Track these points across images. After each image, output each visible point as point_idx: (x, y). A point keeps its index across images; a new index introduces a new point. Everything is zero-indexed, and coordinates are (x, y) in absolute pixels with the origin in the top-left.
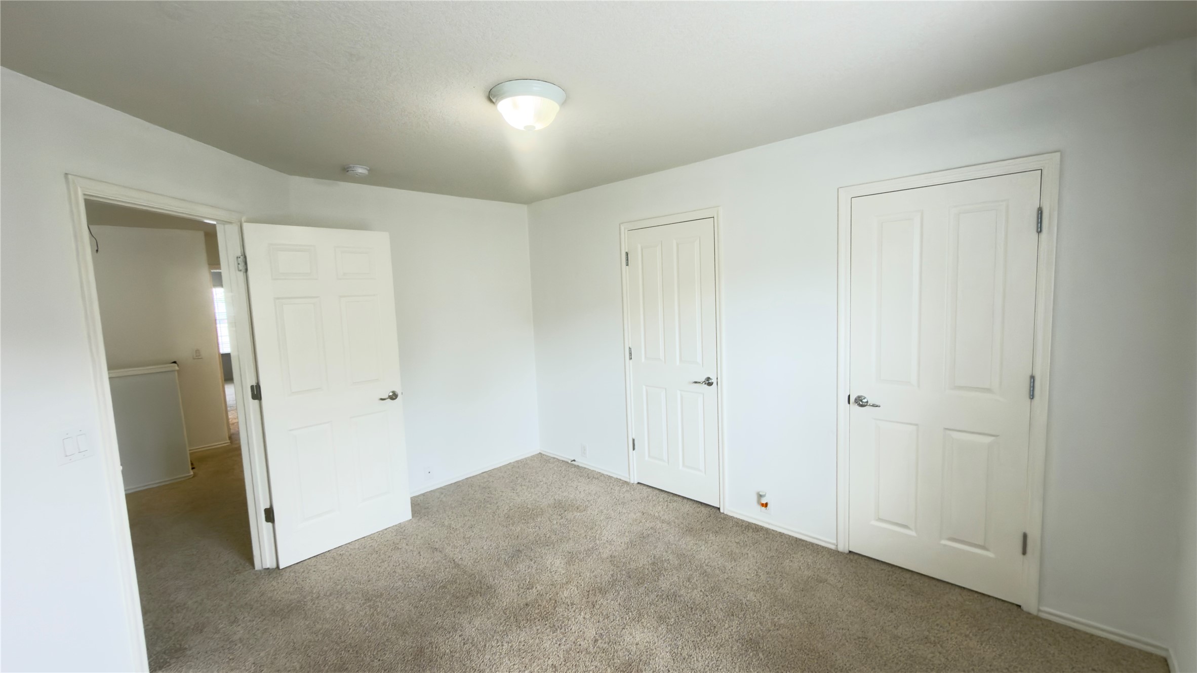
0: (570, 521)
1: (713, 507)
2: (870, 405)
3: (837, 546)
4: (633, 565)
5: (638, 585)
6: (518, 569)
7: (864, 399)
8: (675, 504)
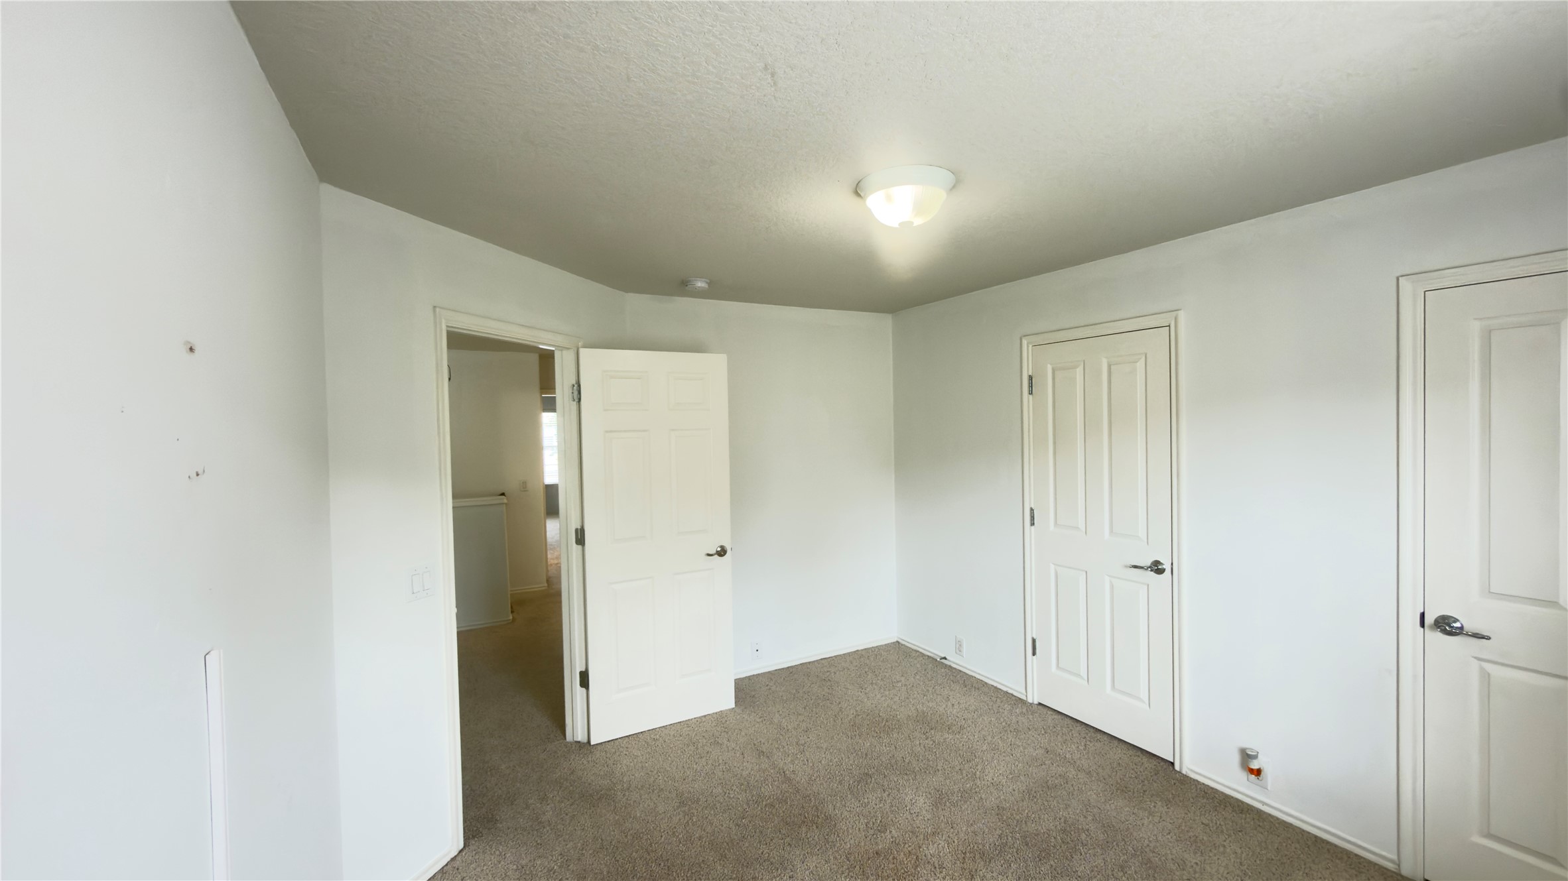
0: (939, 744)
1: (1162, 759)
2: (1467, 635)
3: (1399, 866)
4: (1032, 827)
5: (1040, 860)
6: (866, 800)
7: (1455, 622)
8: (1098, 745)
